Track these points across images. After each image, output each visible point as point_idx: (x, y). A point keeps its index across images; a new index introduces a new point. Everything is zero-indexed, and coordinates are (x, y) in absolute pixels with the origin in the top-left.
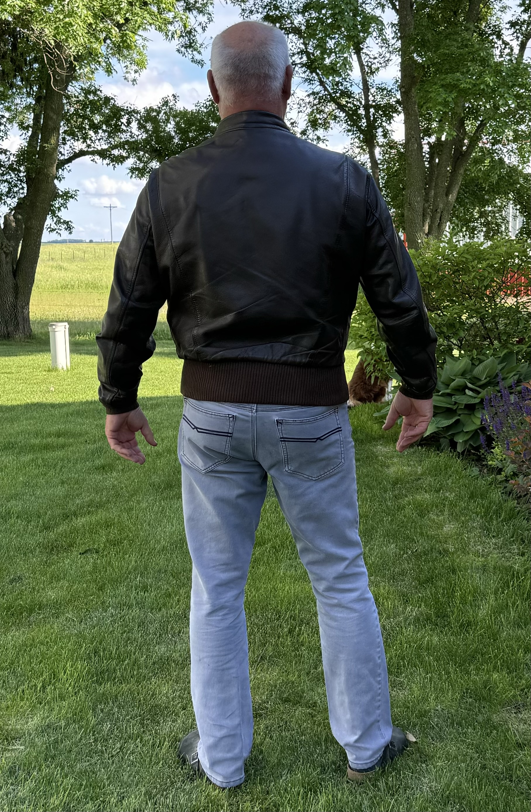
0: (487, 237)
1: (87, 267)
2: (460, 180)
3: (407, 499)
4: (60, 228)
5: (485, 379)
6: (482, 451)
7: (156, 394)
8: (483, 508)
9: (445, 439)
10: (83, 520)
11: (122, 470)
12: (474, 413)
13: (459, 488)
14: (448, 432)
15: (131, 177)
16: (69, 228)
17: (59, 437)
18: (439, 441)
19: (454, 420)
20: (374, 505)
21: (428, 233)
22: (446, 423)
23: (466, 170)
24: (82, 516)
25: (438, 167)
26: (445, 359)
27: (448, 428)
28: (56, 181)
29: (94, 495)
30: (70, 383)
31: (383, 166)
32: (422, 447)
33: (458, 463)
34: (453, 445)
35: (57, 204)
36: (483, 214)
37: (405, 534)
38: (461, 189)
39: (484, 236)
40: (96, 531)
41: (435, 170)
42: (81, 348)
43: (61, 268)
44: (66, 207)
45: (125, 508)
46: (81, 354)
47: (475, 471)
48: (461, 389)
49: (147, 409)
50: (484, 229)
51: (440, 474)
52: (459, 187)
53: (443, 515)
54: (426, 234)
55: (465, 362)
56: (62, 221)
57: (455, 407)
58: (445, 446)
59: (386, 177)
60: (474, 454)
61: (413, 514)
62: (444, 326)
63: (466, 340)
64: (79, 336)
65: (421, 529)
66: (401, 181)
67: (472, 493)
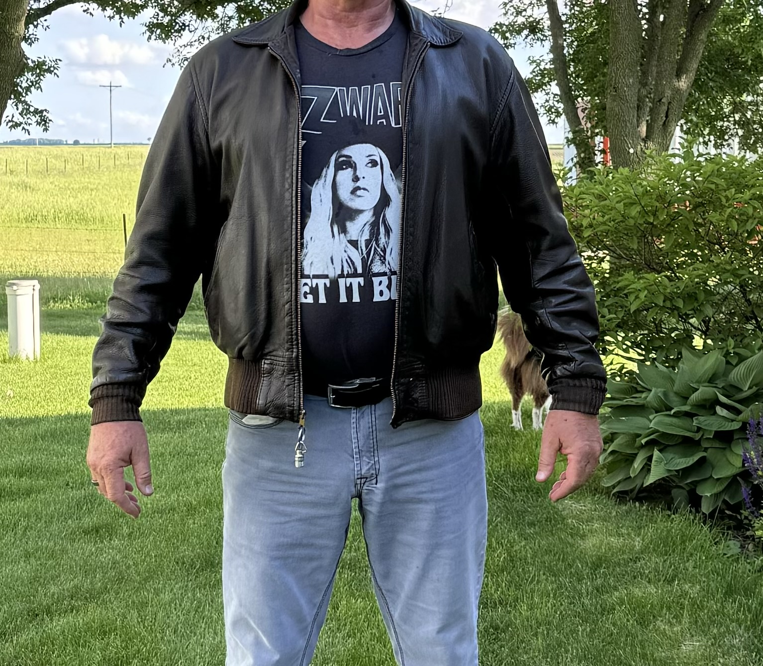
0: (745, 145)
1: (69, 185)
2: (700, 50)
3: (617, 594)
4: (29, 121)
5: (750, 388)
6: (745, 513)
7: (186, 404)
8: (750, 613)
9: (681, 491)
10: (63, 621)
11: (130, 535)
12: (730, 447)
13: (707, 577)
14: (686, 479)
15: (150, 38)
16: (44, 122)
17: (21, 477)
18: (669, 493)
19: (696, 458)
20: (561, 604)
21: (646, 137)
22: (684, 462)
23: (710, 35)
24: (59, 614)
25: (663, 28)
26: (680, 353)
27: (686, 472)
28: (24, 45)
29: (80, 578)
30: (39, 383)
31: (571, 26)
32: (641, 504)
33: (703, 533)
34: (695, 501)
35: (24, 81)
36: (738, 107)
37: (614, 656)
38: (702, 65)
39: (739, 143)
40: (85, 641)
41: (659, 34)
42: (58, 322)
43: (26, 187)
44: (40, 87)
45: (133, 602)
46: (58, 333)
47: (734, 546)
48: (709, 406)
49: (171, 429)
50: (740, 132)
51: (674, 551)
52: (698, 61)
53: (680, 622)
54: (643, 139)
55: (714, 359)
56: (32, 109)
57: (697, 437)
58: (680, 502)
59: (576, 43)
60: (730, 517)
61: (628, 620)
62: (679, 297)
63: (715, 320)
64: (55, 302)
65: (643, 648)
66: (602, 51)
67: (729, 585)
